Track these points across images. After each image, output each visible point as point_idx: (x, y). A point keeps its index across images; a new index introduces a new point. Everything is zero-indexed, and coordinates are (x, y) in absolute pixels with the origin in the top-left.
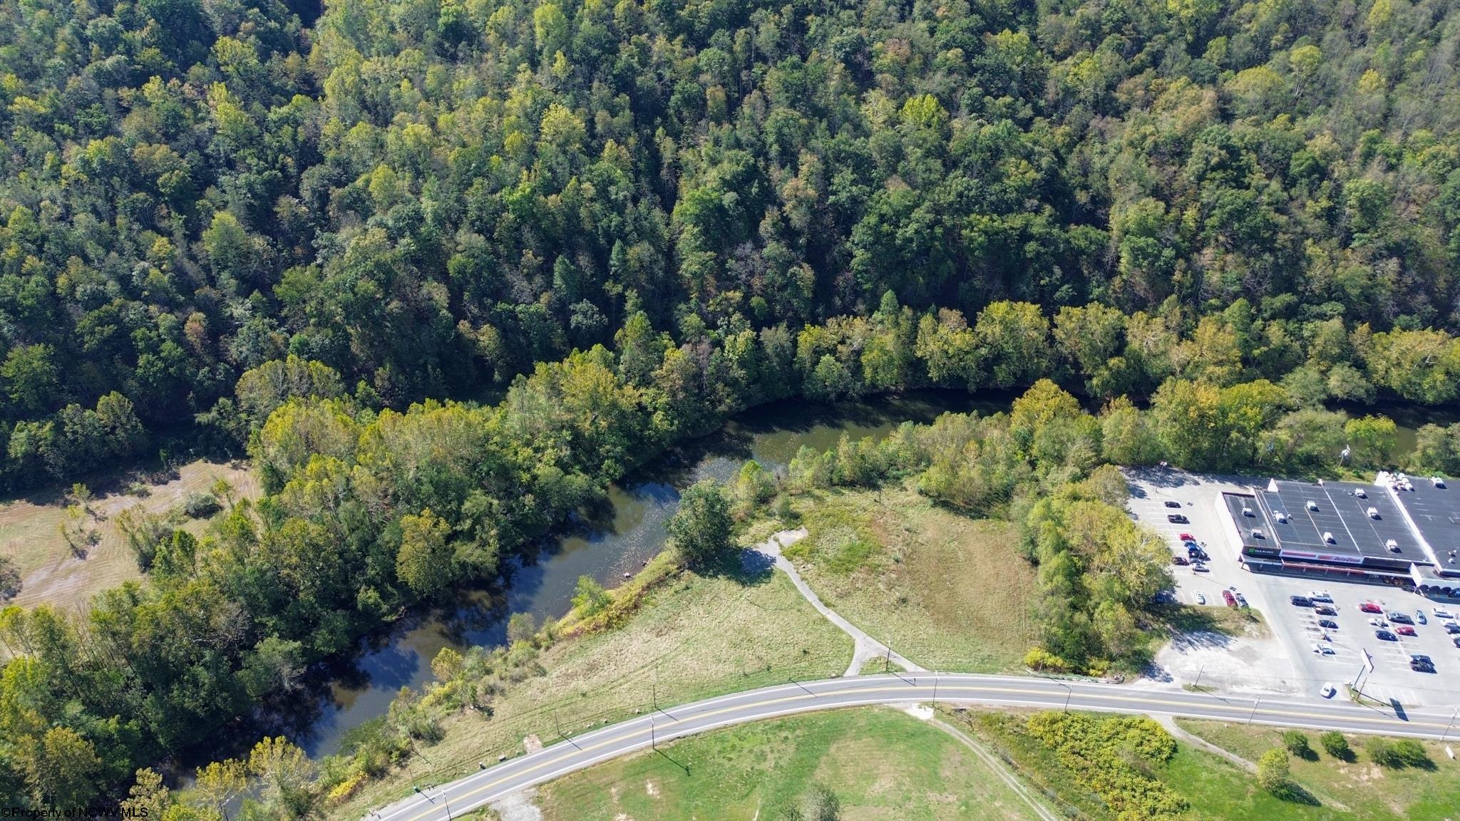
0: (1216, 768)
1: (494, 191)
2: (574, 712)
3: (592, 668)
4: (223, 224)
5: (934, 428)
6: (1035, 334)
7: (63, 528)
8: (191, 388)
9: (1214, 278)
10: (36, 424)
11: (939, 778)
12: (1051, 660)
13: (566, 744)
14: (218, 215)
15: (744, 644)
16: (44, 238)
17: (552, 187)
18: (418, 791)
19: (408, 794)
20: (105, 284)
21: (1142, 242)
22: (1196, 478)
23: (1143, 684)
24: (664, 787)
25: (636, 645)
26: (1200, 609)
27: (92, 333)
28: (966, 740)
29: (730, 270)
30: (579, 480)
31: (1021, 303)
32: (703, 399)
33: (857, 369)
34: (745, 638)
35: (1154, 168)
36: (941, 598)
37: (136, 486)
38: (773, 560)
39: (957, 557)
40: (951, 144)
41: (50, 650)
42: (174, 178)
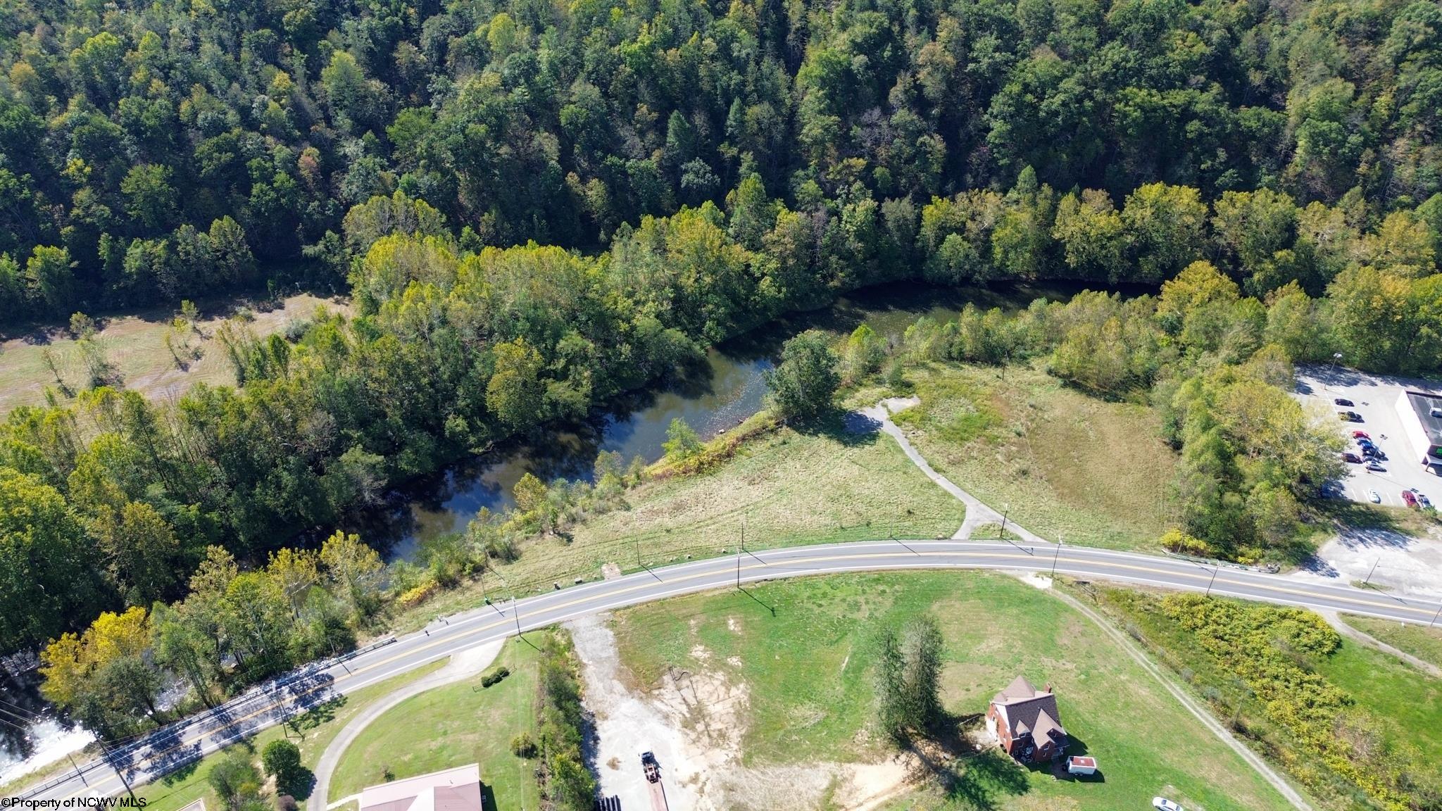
0: (1389, 667)
1: (612, 45)
2: (656, 545)
3: (679, 508)
4: (342, 62)
5: (1071, 306)
6: (1189, 220)
7: (168, 340)
8: (299, 219)
9: (1405, 173)
10: (151, 242)
11: (1056, 645)
12: (1192, 542)
13: (645, 574)
14: (337, 53)
15: (843, 499)
16: (171, 66)
17: (670, 42)
18: (488, 603)
19: (479, 605)
20: (225, 114)
21: (1325, 126)
22: (1373, 379)
23: (1302, 577)
24: (746, 624)
25: (726, 491)
26: (1377, 507)
27: (211, 159)
28: (1090, 614)
29: (855, 137)
30: (676, 336)
31: (1176, 187)
32: (814, 273)
33: (986, 251)
34: (843, 493)
35: (1344, 48)
36: (1067, 475)
37: (242, 310)
38: (880, 424)
39: (1088, 436)
40: (1109, 15)
41: (138, 432)
42: (299, 17)
